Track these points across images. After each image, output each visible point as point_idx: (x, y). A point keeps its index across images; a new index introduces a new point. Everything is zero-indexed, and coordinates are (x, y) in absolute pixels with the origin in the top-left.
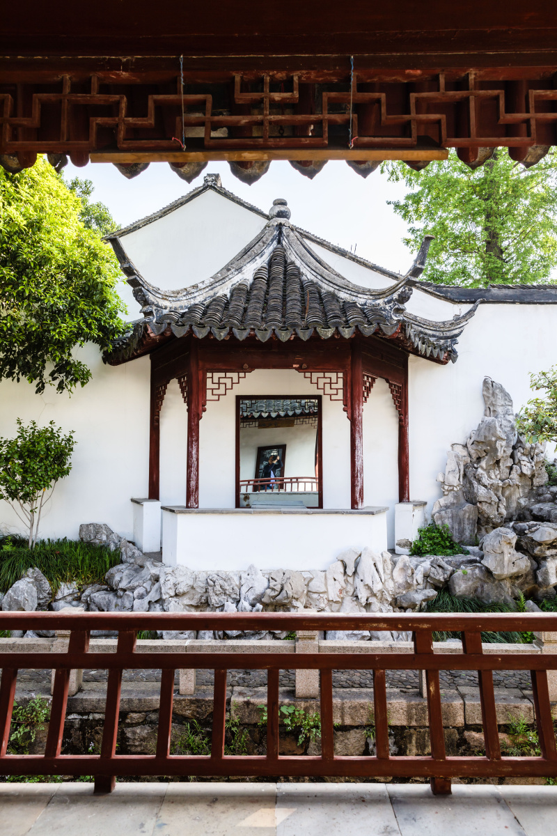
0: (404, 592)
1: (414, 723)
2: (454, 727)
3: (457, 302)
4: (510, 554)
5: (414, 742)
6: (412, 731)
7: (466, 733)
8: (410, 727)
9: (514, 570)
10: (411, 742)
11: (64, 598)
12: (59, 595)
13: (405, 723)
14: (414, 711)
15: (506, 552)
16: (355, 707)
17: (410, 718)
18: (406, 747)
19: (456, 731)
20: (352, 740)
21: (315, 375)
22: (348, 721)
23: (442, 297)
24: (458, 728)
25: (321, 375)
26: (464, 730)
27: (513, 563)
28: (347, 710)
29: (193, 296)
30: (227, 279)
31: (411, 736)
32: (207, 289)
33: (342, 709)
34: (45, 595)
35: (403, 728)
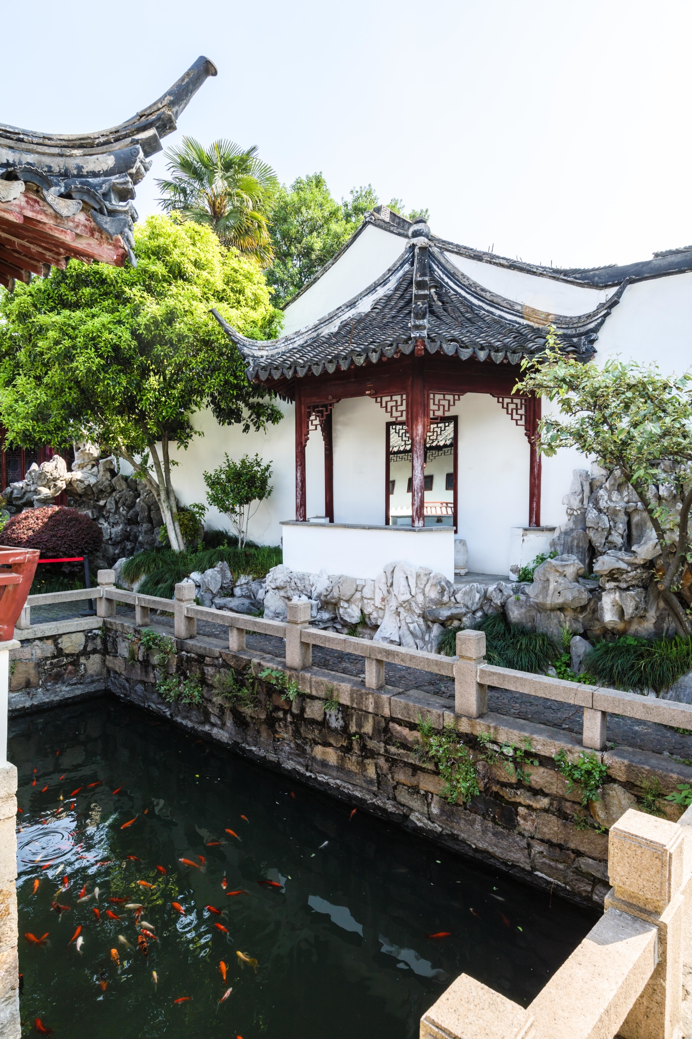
0: (434, 607)
1: (355, 706)
2: (382, 716)
3: (603, 287)
4: (557, 582)
5: (354, 720)
6: (353, 711)
7: (391, 724)
8: (353, 708)
9: (560, 600)
10: (352, 720)
11: (241, 585)
12: (238, 583)
13: (349, 704)
14: (355, 695)
15: (551, 579)
16: (318, 683)
17: (352, 700)
18: (349, 724)
19: (383, 720)
20: (316, 708)
21: (385, 399)
22: (314, 693)
23: (585, 284)
24: (385, 718)
25: (388, 398)
26: (389, 721)
27: (559, 593)
28: (313, 683)
29: (292, 341)
30: (335, 318)
31: (352, 715)
32: (310, 332)
33: (310, 682)
34: (228, 581)
35: (348, 707)
